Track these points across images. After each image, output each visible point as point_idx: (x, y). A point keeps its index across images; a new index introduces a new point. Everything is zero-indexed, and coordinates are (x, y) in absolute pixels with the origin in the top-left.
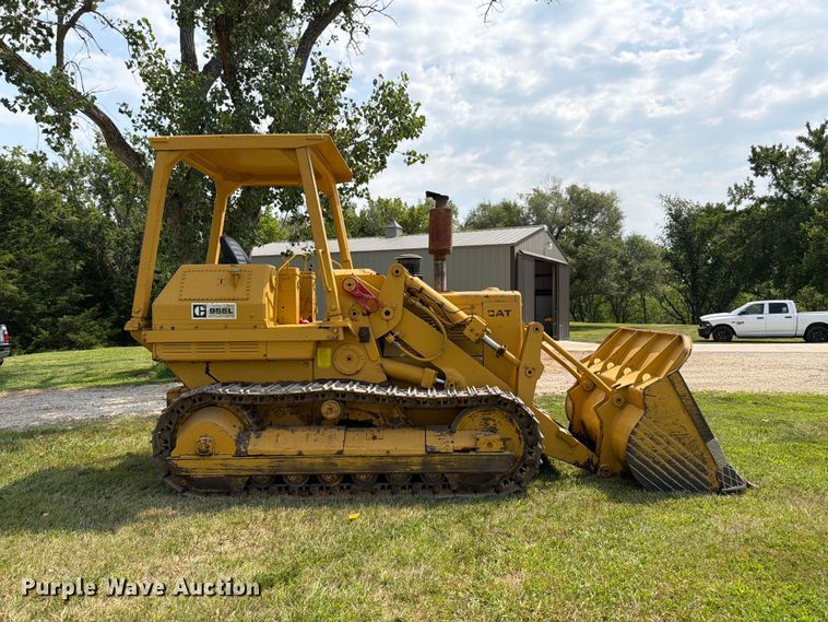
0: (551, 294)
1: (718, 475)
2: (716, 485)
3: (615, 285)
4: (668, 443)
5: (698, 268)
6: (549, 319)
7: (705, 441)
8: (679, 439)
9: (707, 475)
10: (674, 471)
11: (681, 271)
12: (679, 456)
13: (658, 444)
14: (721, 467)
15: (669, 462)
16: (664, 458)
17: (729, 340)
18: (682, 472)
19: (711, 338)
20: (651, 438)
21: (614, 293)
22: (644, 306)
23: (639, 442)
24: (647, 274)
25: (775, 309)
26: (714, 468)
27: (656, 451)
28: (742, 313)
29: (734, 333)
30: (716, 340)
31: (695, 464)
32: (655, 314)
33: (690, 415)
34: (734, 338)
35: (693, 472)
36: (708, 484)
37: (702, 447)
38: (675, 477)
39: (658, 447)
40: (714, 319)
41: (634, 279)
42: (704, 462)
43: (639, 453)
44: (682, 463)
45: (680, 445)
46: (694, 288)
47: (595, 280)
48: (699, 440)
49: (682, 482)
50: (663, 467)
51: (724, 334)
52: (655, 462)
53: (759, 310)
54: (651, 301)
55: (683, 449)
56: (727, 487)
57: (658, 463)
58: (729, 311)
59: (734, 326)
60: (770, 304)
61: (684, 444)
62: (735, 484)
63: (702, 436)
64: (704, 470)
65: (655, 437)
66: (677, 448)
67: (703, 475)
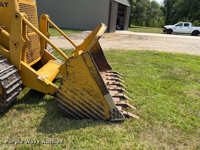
0: (124, 16)
1: (110, 112)
2: (108, 117)
3: (145, 15)
4: (82, 94)
5: (170, 13)
6: (123, 24)
7: (104, 95)
8: (88, 93)
9: (104, 111)
10: (85, 109)
11: (165, 13)
12: (88, 101)
13: (76, 94)
14: (112, 109)
15: (82, 104)
16: (79, 102)
17: (171, 34)
18: (90, 110)
19: (166, 33)
20: (71, 92)
21: (145, 18)
22: (154, 23)
23: (64, 93)
24: (155, 13)
25: (186, 25)
26: (108, 109)
27: (74, 98)
28: (176, 26)
29: (173, 31)
30: (167, 33)
31: (97, 106)
32: (156, 25)
33: (95, 80)
34: (172, 33)
35: (95, 110)
36: (104, 116)
37: (102, 98)
38: (85, 112)
39: (75, 96)
40: (168, 27)
41: (151, 14)
42: (103, 105)
43: (64, 99)
44: (90, 105)
45: (89, 96)
46: (167, 19)
47: (140, 13)
48: (100, 94)
49: (89, 115)
50: (79, 107)
51: (170, 32)
52: (73, 104)
53: (181, 25)
54: (156, 21)
55: (91, 98)
56: (114, 119)
57: (75, 105)
58: (173, 25)
59: (173, 30)
60: (185, 24)
61: (91, 95)
62: (118, 117)
63: (102, 92)
64: (102, 109)
65: (74, 91)
66: (87, 97)
67: (102, 112)
